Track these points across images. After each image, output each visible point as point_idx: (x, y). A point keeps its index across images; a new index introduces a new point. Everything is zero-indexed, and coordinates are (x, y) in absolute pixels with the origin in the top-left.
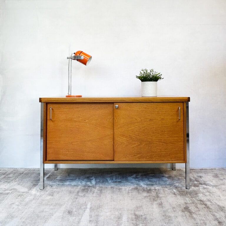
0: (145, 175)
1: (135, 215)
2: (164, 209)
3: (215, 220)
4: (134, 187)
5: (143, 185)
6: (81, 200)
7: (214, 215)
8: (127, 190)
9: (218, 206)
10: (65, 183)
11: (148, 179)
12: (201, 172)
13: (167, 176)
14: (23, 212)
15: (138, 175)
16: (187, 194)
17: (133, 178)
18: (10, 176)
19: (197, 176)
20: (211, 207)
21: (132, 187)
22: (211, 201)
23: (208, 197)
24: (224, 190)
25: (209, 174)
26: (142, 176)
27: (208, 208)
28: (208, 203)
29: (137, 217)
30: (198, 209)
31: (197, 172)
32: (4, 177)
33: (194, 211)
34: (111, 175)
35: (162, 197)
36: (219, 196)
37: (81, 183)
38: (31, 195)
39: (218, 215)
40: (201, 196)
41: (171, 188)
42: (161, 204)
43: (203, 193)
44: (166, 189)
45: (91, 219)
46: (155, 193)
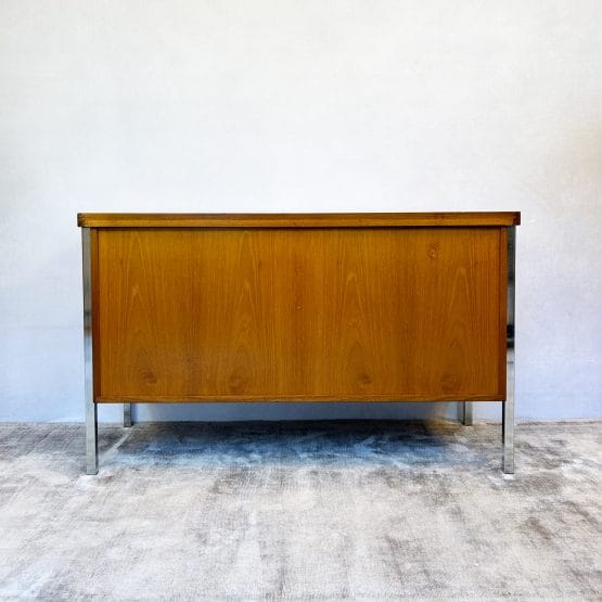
0: (401, 438)
1: (389, 540)
2: (470, 525)
4: (374, 469)
5: (400, 466)
6: (230, 504)
8: (356, 476)
10: (175, 461)
11: (412, 448)
12: (562, 431)
13: (463, 440)
15: (381, 439)
16: (528, 486)
17: (369, 446)
18: (11, 443)
19: (552, 441)
20: (600, 519)
21: (369, 468)
23: (592, 496)
25: (585, 435)
26: (392, 440)
27: (592, 521)
28: (592, 510)
29: (395, 545)
30: (563, 525)
31: (550, 431)
33: (553, 531)
34: (303, 438)
35: (457, 494)
37: (221, 459)
38: (81, 492)
40: (568, 492)
41: (480, 471)
42: (457, 513)
43: (573, 484)
44: (468, 474)
45: (267, 552)
46: (438, 484)
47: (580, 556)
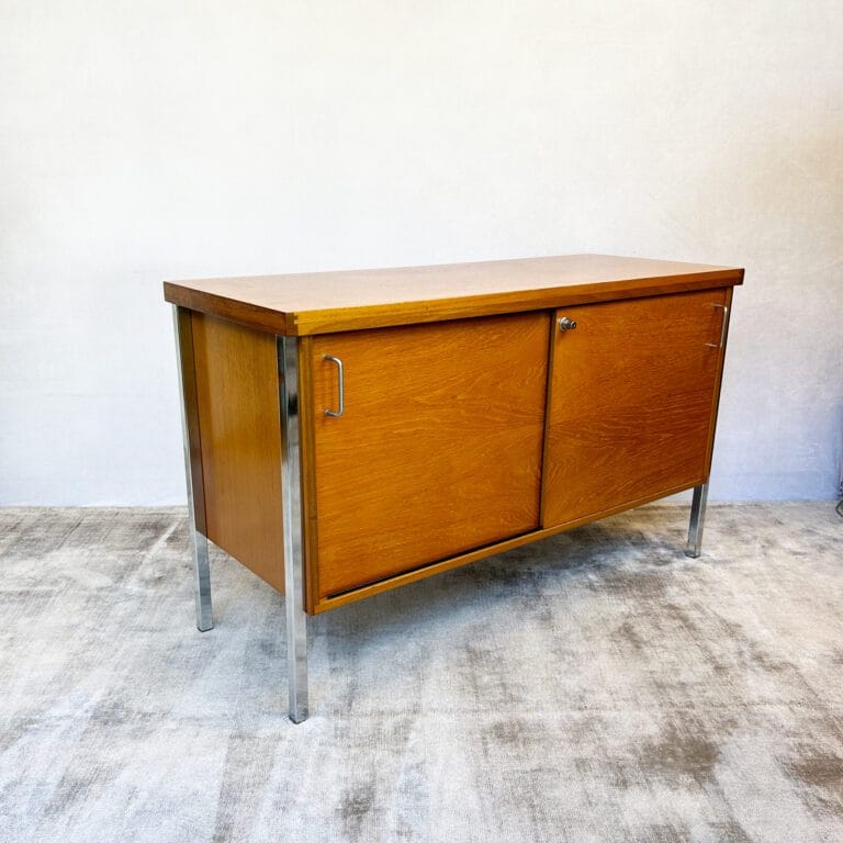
1: (469, 650)
2: (559, 633)
3: (705, 662)
7: (705, 649)
9: (723, 621)
14: (116, 650)
16: (630, 587)
18: (37, 535)
19: (669, 530)
20: (700, 625)
22: (704, 607)
23: (697, 598)
24: (746, 576)
27: (691, 627)
28: (694, 615)
29: (474, 656)
30: (658, 632)
31: (670, 518)
32: (18, 540)
33: (645, 639)
35: (551, 597)
36: (730, 593)
38: (128, 597)
39: (716, 649)
40: (673, 594)
41: (581, 568)
42: (546, 619)
43: (680, 584)
44: (567, 572)
47: (667, 667)
